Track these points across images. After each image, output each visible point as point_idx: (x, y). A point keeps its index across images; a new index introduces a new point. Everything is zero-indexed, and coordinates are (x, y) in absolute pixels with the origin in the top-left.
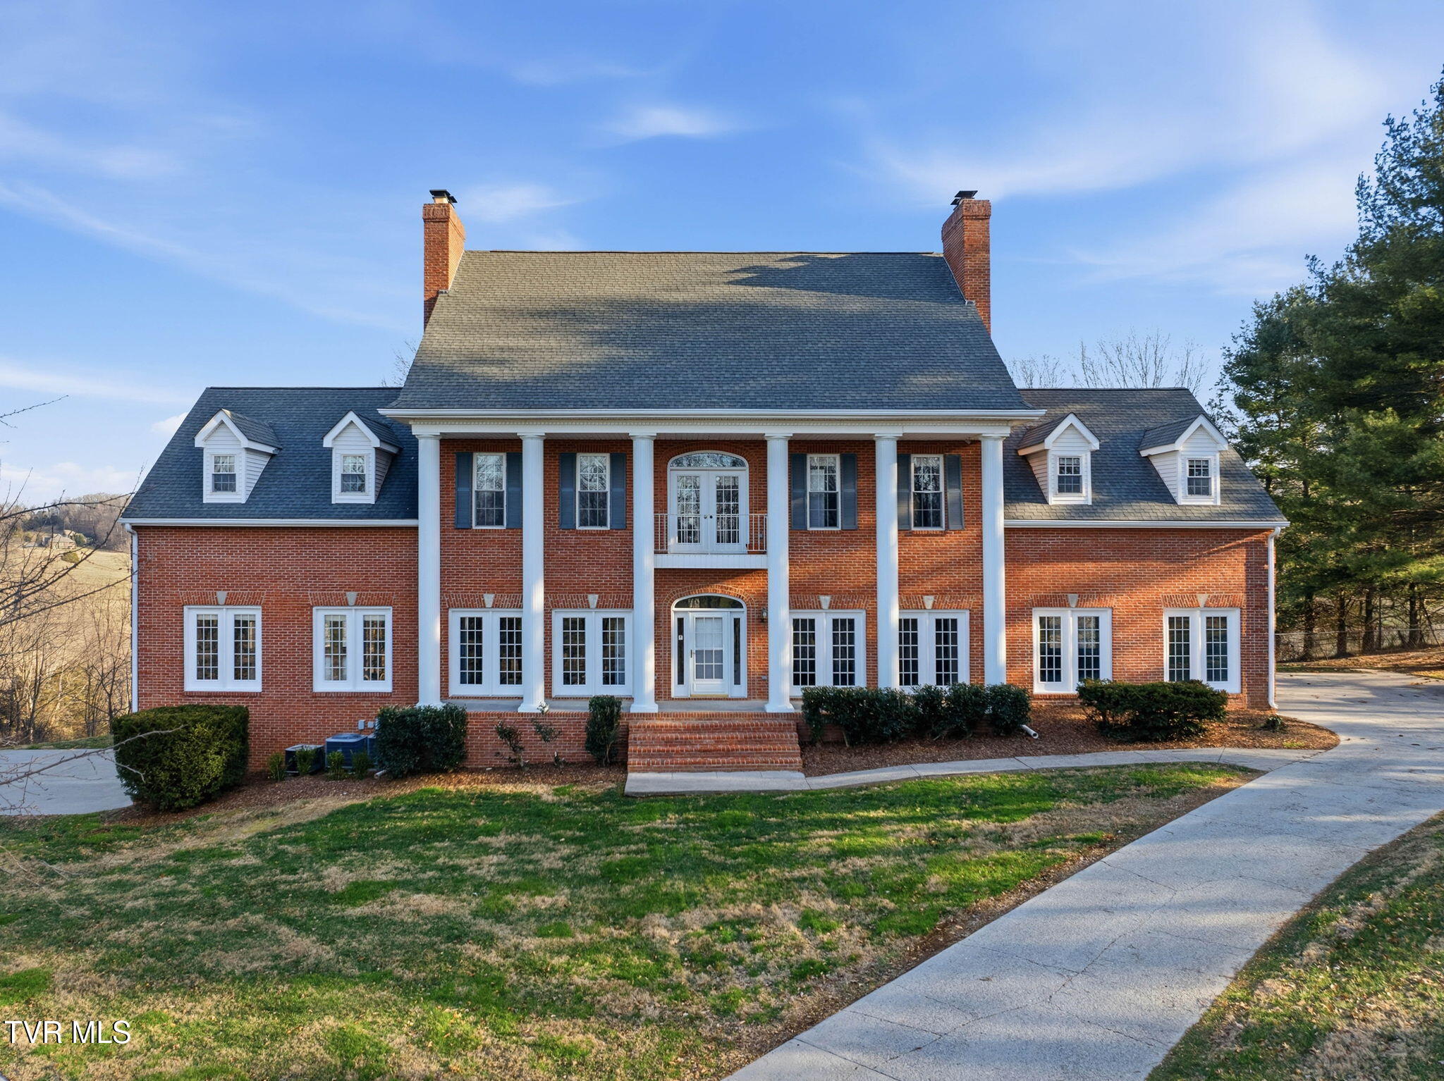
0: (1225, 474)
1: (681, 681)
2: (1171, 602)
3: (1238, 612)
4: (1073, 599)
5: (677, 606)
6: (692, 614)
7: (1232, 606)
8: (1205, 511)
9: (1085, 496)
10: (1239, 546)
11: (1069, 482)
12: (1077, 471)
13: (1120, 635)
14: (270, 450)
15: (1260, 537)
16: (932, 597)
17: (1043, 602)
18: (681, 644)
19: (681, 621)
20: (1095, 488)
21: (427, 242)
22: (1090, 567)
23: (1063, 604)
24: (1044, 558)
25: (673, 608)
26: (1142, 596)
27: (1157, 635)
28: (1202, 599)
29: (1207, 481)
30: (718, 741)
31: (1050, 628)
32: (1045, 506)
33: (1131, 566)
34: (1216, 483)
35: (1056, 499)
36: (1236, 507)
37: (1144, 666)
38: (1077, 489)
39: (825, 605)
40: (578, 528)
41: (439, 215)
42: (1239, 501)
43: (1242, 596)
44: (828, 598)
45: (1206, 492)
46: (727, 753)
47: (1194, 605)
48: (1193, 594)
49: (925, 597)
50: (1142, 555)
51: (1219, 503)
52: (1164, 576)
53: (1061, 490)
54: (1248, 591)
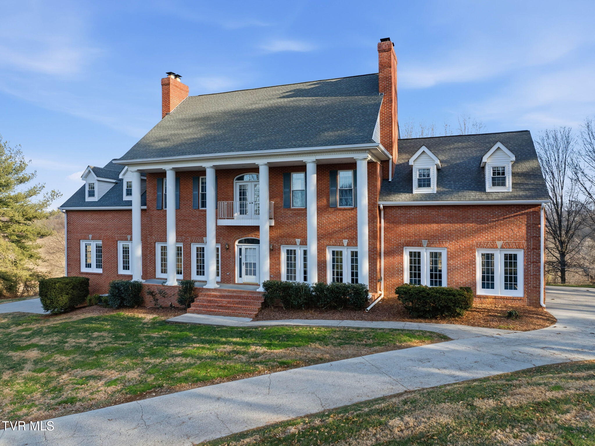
0: (514, 174)
1: (241, 276)
2: (480, 246)
3: (523, 251)
4: (425, 242)
5: (239, 242)
6: (244, 246)
7: (518, 248)
8: (506, 194)
9: (433, 189)
10: (522, 214)
11: (425, 182)
12: (429, 175)
13: (451, 262)
14: (114, 181)
15: (536, 209)
16: (347, 240)
17: (408, 244)
18: (240, 259)
19: (240, 249)
20: (439, 184)
21: (163, 94)
22: (435, 226)
23: (420, 245)
24: (410, 222)
25: (237, 243)
26: (464, 243)
27: (473, 262)
28: (499, 244)
29: (504, 179)
30: (229, 302)
31: (416, 258)
32: (411, 195)
33: (457, 226)
34: (509, 181)
35: (417, 191)
36: (521, 193)
37: (465, 279)
39: (298, 243)
41: (167, 82)
42: (525, 190)
43: (524, 243)
44: (299, 240)
45: (504, 184)
46: (229, 308)
47: (495, 247)
48: (494, 241)
49: (344, 240)
50: (464, 220)
51: (511, 190)
52: (478, 231)
54: (528, 240)
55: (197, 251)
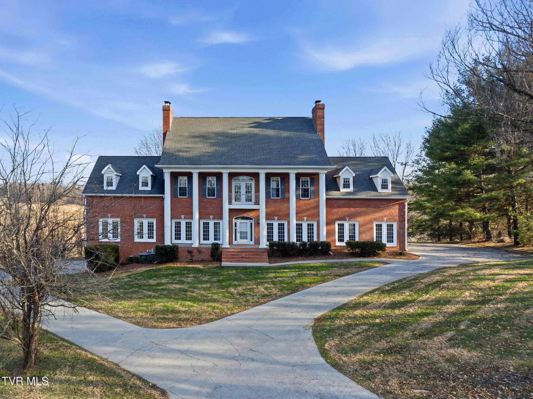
0: (393, 183)
1: (236, 240)
2: (376, 220)
3: (396, 222)
4: (347, 219)
5: (235, 219)
6: (239, 221)
7: (395, 221)
8: (386, 194)
9: (351, 189)
10: (397, 204)
11: (346, 185)
12: (349, 182)
13: (361, 229)
14: (121, 175)
15: (403, 201)
16: (306, 217)
17: (338, 219)
18: (236, 229)
19: (236, 223)
20: (354, 186)
22: (352, 209)
23: (344, 220)
24: (339, 207)
25: (233, 220)
26: (368, 218)
27: (372, 229)
28: (385, 219)
29: (387, 185)
30: (246, 255)
31: (341, 227)
32: (339, 192)
33: (364, 209)
34: (390, 186)
35: (343, 190)
37: (368, 238)
38: (349, 187)
39: (276, 219)
40: (207, 197)
41: (167, 108)
42: (397, 191)
43: (397, 218)
44: (277, 217)
45: (387, 188)
46: (248, 258)
47: (383, 221)
48: (382, 217)
49: (304, 218)
50: (367, 206)
51: (391, 191)
52: (375, 212)
53: (344, 187)
54: (399, 217)
55: (204, 224)
